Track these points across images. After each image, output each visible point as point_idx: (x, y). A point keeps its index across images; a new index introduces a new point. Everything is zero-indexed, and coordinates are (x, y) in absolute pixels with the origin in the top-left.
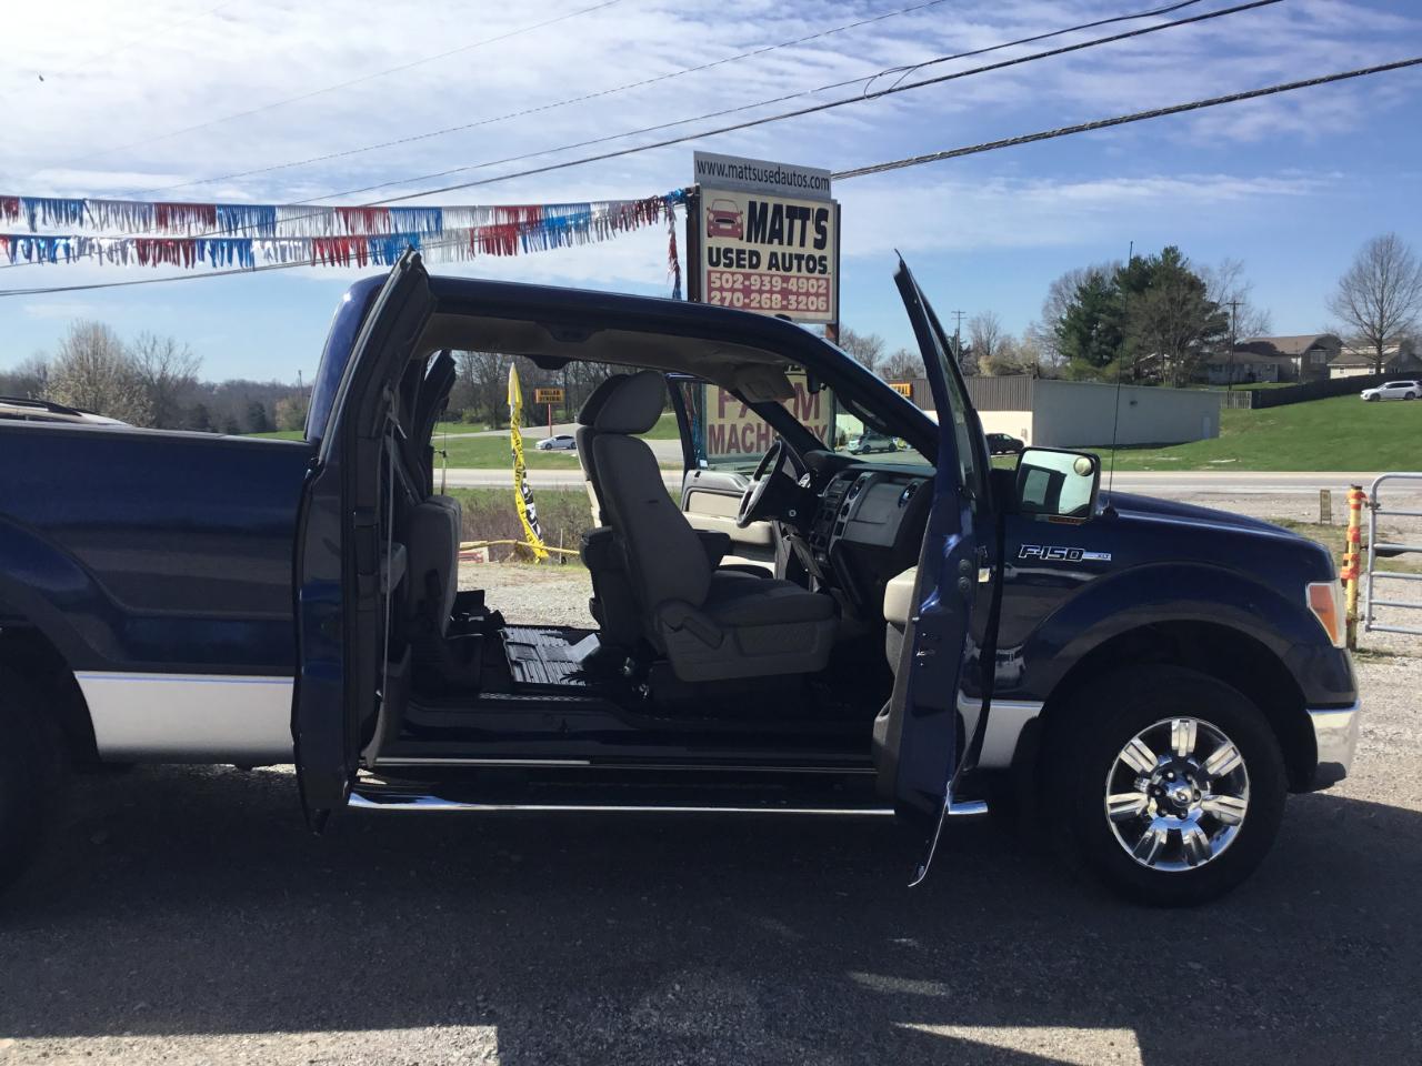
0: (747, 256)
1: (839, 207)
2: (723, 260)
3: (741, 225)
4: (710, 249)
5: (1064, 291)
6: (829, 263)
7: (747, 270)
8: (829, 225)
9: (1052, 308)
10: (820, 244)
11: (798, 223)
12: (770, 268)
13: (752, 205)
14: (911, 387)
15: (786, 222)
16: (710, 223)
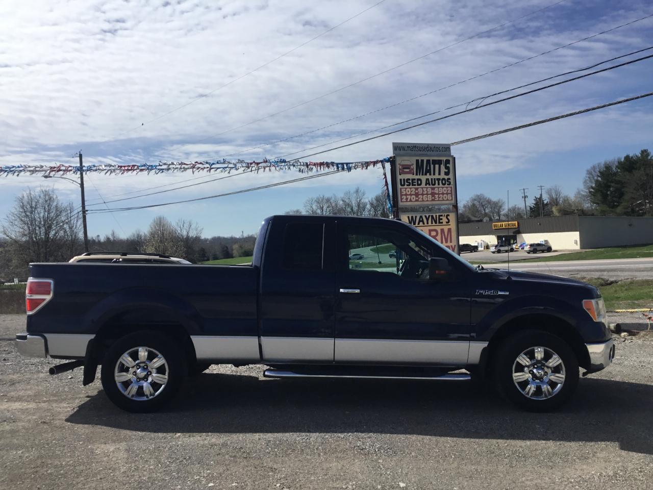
0: (416, 181)
1: (454, 158)
2: (406, 183)
3: (413, 169)
4: (401, 180)
5: (593, 173)
6: (452, 181)
7: (416, 187)
8: (451, 166)
9: (588, 182)
10: (447, 174)
11: (437, 166)
12: (426, 185)
13: (417, 161)
14: (518, 223)
15: (432, 166)
16: (400, 169)
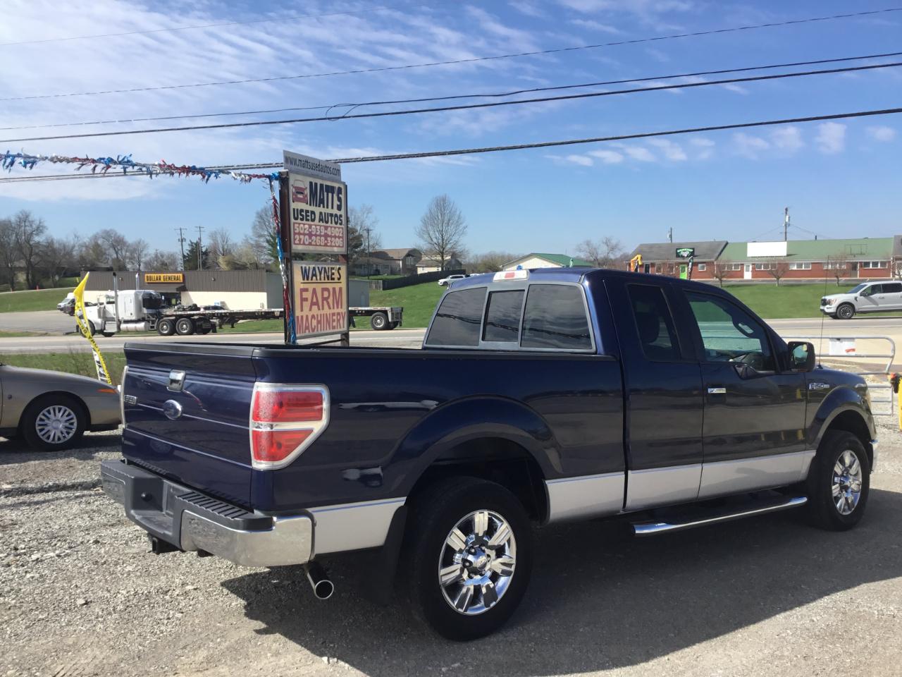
0: (309, 214)
1: (346, 186)
2: (300, 217)
3: (306, 196)
4: (294, 209)
5: (264, 216)
6: (343, 218)
7: (310, 223)
8: (342, 196)
10: (339, 208)
11: (330, 195)
12: (319, 222)
13: (311, 183)
14: (184, 276)
15: (325, 194)
16: (293, 194)
